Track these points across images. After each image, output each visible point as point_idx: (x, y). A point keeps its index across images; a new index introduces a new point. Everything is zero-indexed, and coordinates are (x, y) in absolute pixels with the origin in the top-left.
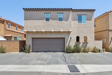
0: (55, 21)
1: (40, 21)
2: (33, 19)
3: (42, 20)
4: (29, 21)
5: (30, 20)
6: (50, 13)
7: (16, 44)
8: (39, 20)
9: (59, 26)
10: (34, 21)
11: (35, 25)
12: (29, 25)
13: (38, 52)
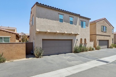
0: (68, 23)
1: (55, 21)
2: (47, 18)
3: (56, 21)
4: (42, 19)
5: (44, 18)
6: (63, 15)
7: (21, 48)
8: (53, 20)
9: (70, 28)
10: (48, 20)
11: (49, 24)
12: (43, 24)
13: (50, 55)
